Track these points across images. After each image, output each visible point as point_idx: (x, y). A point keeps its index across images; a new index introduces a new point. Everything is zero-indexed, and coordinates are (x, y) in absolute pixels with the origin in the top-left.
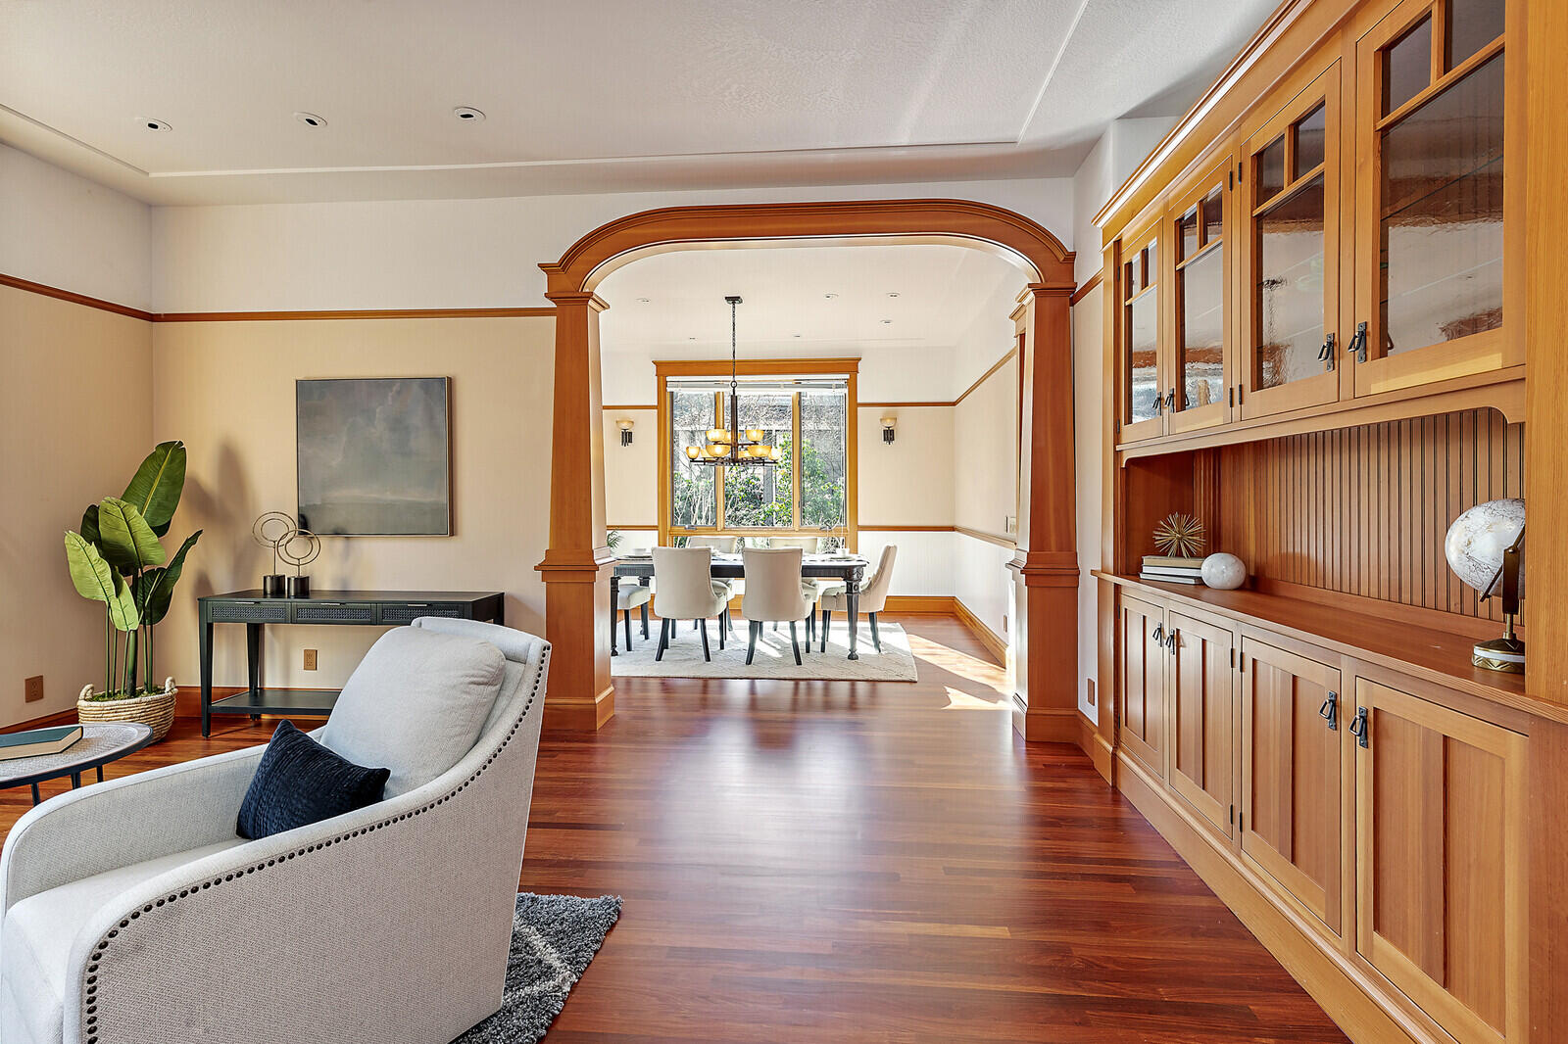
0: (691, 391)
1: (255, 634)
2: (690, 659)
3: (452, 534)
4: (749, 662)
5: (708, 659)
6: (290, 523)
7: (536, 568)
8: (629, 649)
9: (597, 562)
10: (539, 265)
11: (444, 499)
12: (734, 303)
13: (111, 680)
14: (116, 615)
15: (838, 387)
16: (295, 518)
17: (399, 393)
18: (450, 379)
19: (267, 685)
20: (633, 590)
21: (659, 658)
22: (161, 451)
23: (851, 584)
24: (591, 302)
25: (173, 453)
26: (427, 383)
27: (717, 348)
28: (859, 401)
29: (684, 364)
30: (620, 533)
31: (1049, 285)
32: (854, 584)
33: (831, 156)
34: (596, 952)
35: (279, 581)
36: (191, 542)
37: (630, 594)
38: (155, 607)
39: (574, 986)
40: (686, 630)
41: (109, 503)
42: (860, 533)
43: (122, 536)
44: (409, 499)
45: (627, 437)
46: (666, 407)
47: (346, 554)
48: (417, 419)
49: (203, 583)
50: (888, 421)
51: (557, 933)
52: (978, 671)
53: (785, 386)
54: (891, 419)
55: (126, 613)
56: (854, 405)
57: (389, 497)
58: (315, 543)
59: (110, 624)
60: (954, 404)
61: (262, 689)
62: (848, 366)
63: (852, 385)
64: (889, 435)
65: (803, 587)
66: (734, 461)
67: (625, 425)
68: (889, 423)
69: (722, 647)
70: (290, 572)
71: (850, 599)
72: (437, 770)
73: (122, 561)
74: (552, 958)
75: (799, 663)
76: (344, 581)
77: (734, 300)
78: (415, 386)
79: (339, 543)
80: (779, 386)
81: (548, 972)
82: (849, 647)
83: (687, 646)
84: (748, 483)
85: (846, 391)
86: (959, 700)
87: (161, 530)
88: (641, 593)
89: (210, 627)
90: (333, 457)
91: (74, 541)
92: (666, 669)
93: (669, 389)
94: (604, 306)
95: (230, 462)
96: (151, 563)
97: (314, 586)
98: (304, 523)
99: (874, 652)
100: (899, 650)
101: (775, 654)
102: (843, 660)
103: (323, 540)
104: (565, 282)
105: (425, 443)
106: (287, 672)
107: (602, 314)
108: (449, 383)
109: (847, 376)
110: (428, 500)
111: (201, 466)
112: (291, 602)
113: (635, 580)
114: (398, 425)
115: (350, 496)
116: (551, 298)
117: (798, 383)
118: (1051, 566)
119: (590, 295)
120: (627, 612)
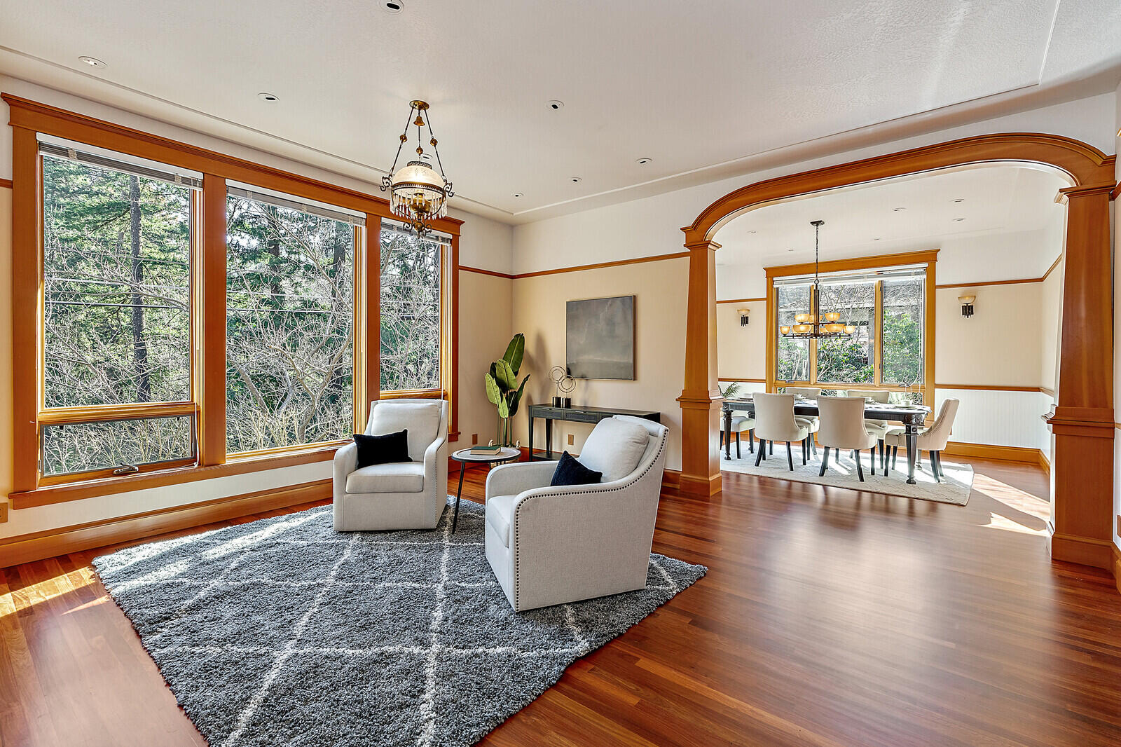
0: (790, 287)
1: (549, 423)
2: (779, 468)
3: (634, 380)
4: (822, 474)
5: (792, 469)
6: (563, 372)
7: (677, 400)
8: (739, 457)
9: (711, 398)
10: (681, 229)
11: (631, 361)
12: (817, 225)
13: (499, 440)
14: (501, 410)
15: (917, 274)
16: (565, 369)
17: (611, 305)
18: (634, 296)
19: (553, 450)
20: (743, 420)
21: (757, 464)
22: (516, 338)
23: (910, 427)
24: (709, 246)
25: (520, 338)
26: (623, 298)
27: (806, 255)
28: (937, 284)
29: (786, 267)
30: (739, 384)
31: (1083, 187)
32: (912, 427)
33: (870, 130)
34: (690, 585)
35: (558, 399)
36: (526, 379)
37: (740, 422)
38: (513, 409)
39: (678, 593)
40: (780, 450)
41: (499, 361)
42: (936, 390)
43: (503, 376)
44: (615, 360)
45: (745, 320)
46: (772, 299)
47: (587, 388)
48: (619, 317)
49: (529, 399)
50: (967, 298)
51: (673, 572)
52: (1034, 507)
53: (868, 277)
54: (969, 296)
55: (504, 410)
56: (932, 287)
57: (605, 359)
58: (574, 382)
59: (499, 415)
60: (1041, 280)
61: (551, 452)
62: (929, 257)
63: (931, 273)
64: (968, 310)
65: (867, 426)
66: (816, 335)
67: (744, 313)
68: (968, 301)
69: (804, 464)
70: (563, 396)
71: (908, 439)
72: (620, 477)
73: (503, 386)
74: (670, 580)
75: (862, 480)
76: (585, 402)
77: (817, 223)
78: (618, 302)
79: (583, 382)
80: (863, 277)
81: (667, 584)
82: (907, 473)
83: (779, 460)
84: (851, 349)
85: (925, 276)
86: (999, 522)
87: (516, 374)
88: (747, 422)
89: (532, 418)
90: (582, 339)
91: (488, 377)
92: (763, 471)
93: (775, 286)
94: (719, 246)
95: (540, 342)
96: (513, 388)
97: (572, 404)
98: (569, 372)
99: (932, 480)
100: (959, 483)
101: (845, 473)
102: (902, 483)
103: (576, 380)
104: (695, 236)
105: (623, 331)
106: (561, 445)
107: (718, 251)
108: (634, 299)
109: (926, 265)
110: (622, 361)
111: (530, 346)
112: (563, 410)
113: (745, 414)
114: (611, 323)
115: (589, 359)
116: (687, 247)
117: (880, 274)
118: (1079, 419)
119: (709, 242)
120: (737, 433)
